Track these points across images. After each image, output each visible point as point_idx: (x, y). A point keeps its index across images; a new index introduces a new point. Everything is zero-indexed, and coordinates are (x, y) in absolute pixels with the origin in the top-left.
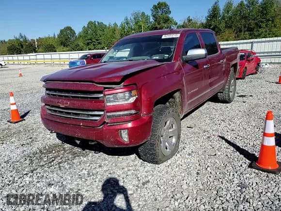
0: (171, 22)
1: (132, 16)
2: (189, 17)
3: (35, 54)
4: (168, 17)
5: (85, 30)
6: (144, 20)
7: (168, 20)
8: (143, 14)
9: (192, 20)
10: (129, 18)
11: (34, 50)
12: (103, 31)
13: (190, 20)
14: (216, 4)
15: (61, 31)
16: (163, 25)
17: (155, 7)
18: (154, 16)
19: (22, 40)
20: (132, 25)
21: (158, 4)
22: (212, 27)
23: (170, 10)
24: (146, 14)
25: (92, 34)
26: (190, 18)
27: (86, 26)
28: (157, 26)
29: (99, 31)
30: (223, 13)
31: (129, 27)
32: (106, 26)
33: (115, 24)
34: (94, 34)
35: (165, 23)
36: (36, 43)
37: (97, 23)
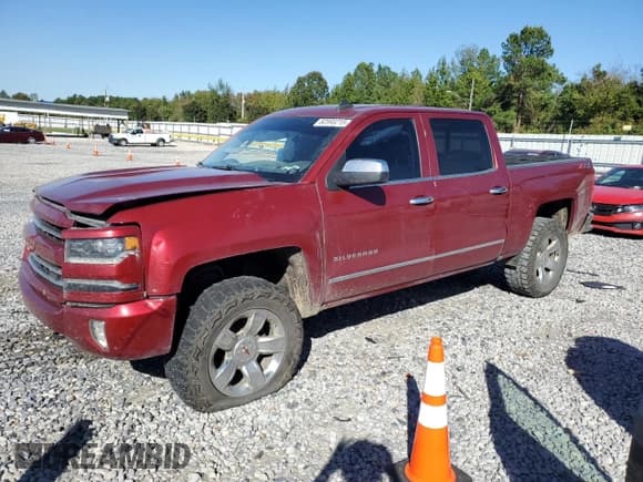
0: (550, 75)
1: (457, 55)
2: (599, 66)
3: (230, 125)
4: (543, 63)
5: (349, 82)
6: (484, 67)
7: (543, 70)
8: (484, 53)
9: (605, 73)
10: (448, 61)
11: (231, 115)
12: (388, 86)
13: (599, 74)
15: (300, 81)
16: (529, 82)
17: (514, 39)
18: (508, 60)
19: (220, 93)
20: (454, 76)
21: (522, 32)
23: (553, 46)
24: (491, 55)
25: (362, 92)
26: (601, 70)
27: (352, 73)
28: (513, 83)
29: (377, 85)
31: (446, 82)
32: (395, 74)
33: (417, 73)
34: (365, 91)
35: (533, 77)
36: (244, 102)
37: (375, 69)
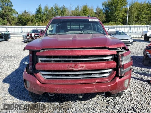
0: (14, 11)
4: (11, 8)
9: (27, 12)
14: (40, 6)
17: (2, 1)
22: (39, 17)
28: (4, 13)
30: (44, 11)
35: (9, 12)
